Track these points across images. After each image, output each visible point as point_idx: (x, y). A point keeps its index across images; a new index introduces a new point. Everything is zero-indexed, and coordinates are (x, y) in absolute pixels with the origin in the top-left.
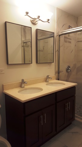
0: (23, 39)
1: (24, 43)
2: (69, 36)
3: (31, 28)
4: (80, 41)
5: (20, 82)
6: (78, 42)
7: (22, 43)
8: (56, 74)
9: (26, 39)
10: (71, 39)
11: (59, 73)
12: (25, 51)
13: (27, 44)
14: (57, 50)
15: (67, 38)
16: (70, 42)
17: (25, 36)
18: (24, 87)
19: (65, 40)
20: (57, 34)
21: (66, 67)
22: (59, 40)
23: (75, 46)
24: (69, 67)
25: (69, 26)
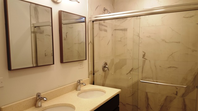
0: (34, 22)
1: (35, 27)
2: (104, 22)
3: (51, 8)
4: (118, 30)
5: (33, 99)
6: (115, 30)
7: (33, 28)
8: (90, 76)
9: (38, 22)
10: (107, 27)
11: (94, 74)
12: (37, 40)
13: (39, 29)
14: (91, 42)
15: (103, 25)
16: (106, 31)
17: (37, 17)
18: (41, 106)
19: (99, 27)
20: (89, 19)
21: (102, 64)
22: (93, 28)
23: (112, 35)
24: (106, 64)
25: (104, 8)
